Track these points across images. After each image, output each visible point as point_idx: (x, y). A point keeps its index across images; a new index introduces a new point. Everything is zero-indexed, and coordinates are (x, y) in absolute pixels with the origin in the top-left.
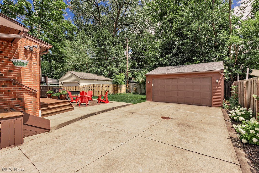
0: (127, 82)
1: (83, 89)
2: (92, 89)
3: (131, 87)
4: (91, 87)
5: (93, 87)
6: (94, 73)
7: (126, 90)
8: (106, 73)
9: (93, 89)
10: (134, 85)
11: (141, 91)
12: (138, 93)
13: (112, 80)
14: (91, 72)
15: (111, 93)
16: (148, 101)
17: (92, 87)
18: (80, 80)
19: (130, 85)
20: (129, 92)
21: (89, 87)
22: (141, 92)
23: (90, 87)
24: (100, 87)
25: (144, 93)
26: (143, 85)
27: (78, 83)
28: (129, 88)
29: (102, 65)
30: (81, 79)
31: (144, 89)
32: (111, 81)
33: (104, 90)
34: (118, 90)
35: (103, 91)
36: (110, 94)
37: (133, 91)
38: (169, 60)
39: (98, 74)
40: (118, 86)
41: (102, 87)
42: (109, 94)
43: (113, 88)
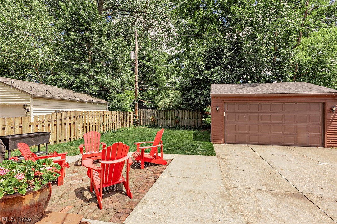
0: (136, 107)
1: (47, 124)
2: (72, 123)
3: (144, 115)
4: (68, 119)
5: (74, 117)
6: (62, 86)
7: (135, 122)
8: (95, 89)
9: (74, 123)
10: (149, 111)
11: (163, 122)
12: (157, 127)
13: (108, 103)
14: (54, 83)
15: (110, 128)
16: (216, 143)
17: (72, 118)
18: (31, 99)
19: (142, 113)
20: (140, 125)
21: (63, 119)
22: (163, 124)
23: (65, 119)
24: (91, 117)
25: (168, 125)
26: (167, 112)
27: (25, 108)
28: (139, 118)
29: (85, 71)
30: (34, 97)
31: (168, 119)
32: (106, 104)
33: (97, 124)
34: (122, 121)
35: (95, 126)
36: (110, 131)
37: (147, 123)
38: (220, 74)
39: (72, 90)
40: (122, 115)
41: (94, 117)
42: (108, 130)
43: (114, 118)
